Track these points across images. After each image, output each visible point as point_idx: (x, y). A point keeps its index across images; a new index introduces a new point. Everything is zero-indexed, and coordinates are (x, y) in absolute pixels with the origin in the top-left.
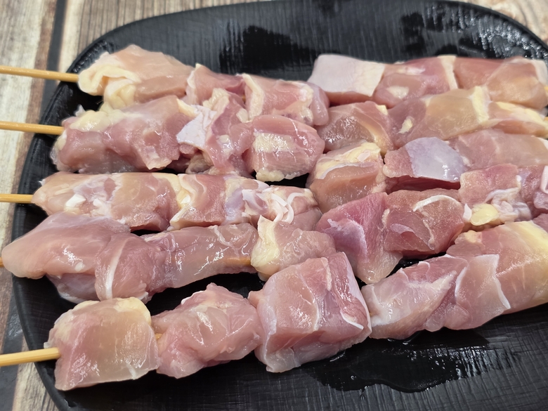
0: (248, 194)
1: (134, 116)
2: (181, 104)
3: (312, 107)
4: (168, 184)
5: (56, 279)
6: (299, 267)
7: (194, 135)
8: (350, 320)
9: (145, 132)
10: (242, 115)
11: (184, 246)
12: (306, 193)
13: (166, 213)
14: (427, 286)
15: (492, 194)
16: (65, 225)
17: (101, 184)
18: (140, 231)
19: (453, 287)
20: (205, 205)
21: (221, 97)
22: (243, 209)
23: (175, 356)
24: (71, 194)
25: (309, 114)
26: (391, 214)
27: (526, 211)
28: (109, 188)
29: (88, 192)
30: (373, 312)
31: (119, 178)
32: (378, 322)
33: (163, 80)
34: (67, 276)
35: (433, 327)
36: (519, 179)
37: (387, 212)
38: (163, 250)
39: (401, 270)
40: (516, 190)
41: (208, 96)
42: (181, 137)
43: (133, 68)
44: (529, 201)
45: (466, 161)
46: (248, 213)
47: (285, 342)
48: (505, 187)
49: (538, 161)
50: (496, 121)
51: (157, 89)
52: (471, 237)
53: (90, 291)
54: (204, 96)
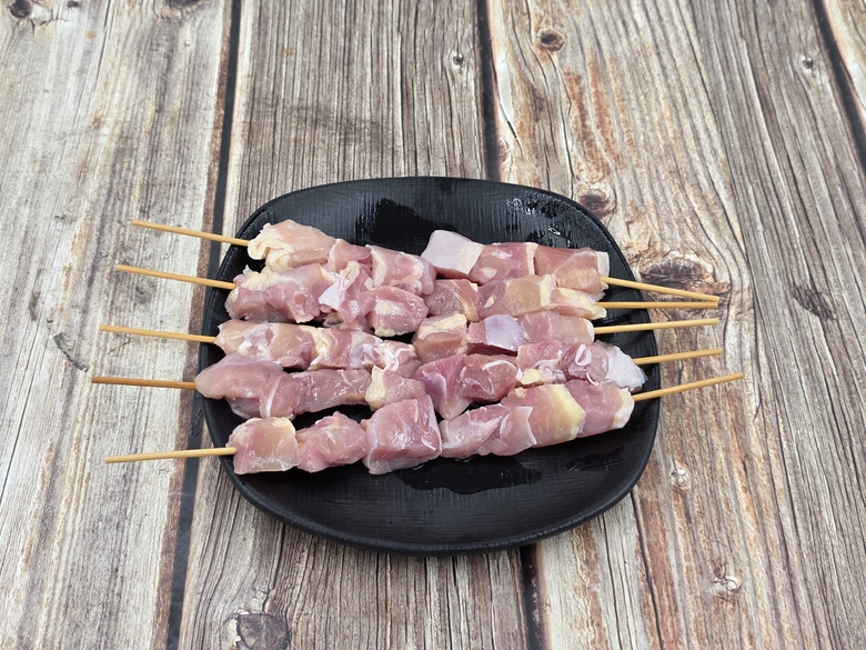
0: (367, 347)
1: (287, 279)
2: (324, 271)
3: (421, 280)
4: (309, 336)
5: (231, 400)
6: (397, 404)
7: (332, 299)
8: (427, 444)
9: (296, 293)
10: (368, 283)
11: (320, 383)
12: (411, 348)
13: (308, 357)
14: (482, 424)
15: (539, 362)
16: (240, 363)
17: (264, 333)
18: (289, 370)
19: (499, 427)
20: (336, 354)
21: (354, 268)
22: (363, 359)
23: (310, 459)
24: (242, 339)
25: (419, 285)
26: (467, 371)
27: (562, 376)
28: (269, 335)
29: (254, 339)
30: (444, 439)
31: (276, 328)
32: (447, 446)
33: (311, 252)
34: (239, 399)
35: (483, 452)
36: (560, 352)
37: (465, 369)
38: (305, 384)
39: (468, 412)
40: (557, 361)
41: (344, 267)
42: (322, 300)
43: (289, 240)
44: (565, 370)
45: (526, 335)
46: (366, 362)
47: (382, 455)
48: (549, 358)
49: (576, 340)
50: (554, 305)
51: (307, 258)
52: (519, 392)
53: (255, 410)
54: (341, 266)
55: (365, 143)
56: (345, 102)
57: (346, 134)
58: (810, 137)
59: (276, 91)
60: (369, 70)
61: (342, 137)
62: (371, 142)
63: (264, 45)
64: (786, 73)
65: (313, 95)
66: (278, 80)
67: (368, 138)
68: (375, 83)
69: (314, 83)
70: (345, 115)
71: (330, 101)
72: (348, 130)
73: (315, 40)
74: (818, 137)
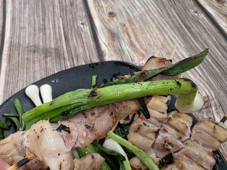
55: (53, 57)
56: (45, 43)
57: (46, 54)
58: (206, 35)
59: (19, 42)
60: (52, 31)
61: (45, 55)
62: (55, 56)
63: (15, 27)
64: (189, 16)
65: (33, 42)
66: (20, 38)
67: (54, 55)
68: (55, 35)
69: (33, 38)
70: (45, 48)
71: (39, 43)
72: (46, 52)
73: (32, 23)
74: (208, 35)
